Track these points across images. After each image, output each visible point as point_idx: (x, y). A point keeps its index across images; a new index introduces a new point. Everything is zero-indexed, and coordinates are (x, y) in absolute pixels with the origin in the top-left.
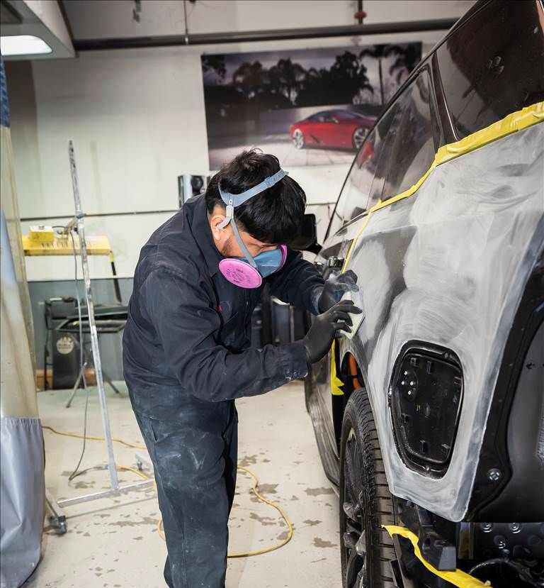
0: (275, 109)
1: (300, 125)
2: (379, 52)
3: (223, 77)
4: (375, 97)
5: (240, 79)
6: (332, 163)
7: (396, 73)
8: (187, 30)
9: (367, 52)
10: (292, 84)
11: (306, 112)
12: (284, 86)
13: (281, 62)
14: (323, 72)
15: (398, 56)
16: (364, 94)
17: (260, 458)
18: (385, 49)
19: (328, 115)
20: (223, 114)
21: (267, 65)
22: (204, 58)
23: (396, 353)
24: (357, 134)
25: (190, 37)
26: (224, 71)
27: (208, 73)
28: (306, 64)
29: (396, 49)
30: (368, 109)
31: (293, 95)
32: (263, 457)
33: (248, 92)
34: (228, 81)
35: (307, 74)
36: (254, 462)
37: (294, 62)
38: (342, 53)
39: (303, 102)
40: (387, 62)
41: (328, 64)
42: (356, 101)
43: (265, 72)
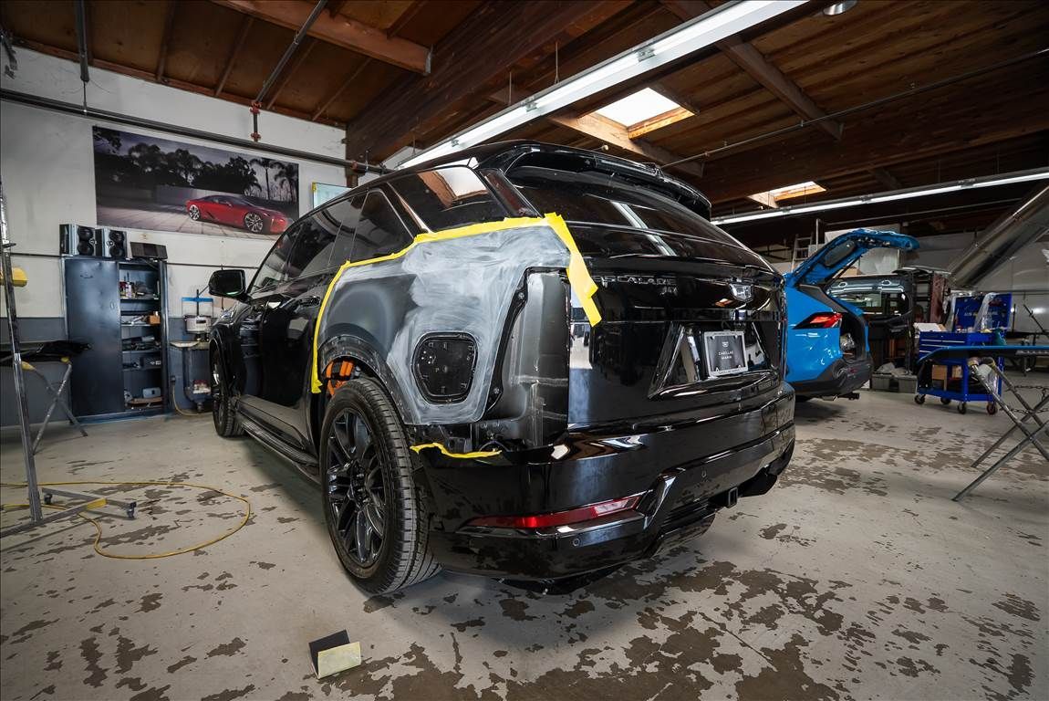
0: (171, 185)
1: (197, 202)
2: (266, 163)
3: (118, 149)
4: (262, 194)
5: (136, 155)
6: (226, 235)
7: (279, 180)
8: (85, 103)
9: (255, 161)
10: (190, 169)
11: (202, 193)
12: (181, 169)
13: (179, 151)
14: (219, 166)
15: (281, 169)
16: (254, 190)
17: (191, 475)
18: (270, 162)
19: (222, 199)
20: (116, 179)
21: (165, 150)
22: (95, 129)
23: (415, 342)
24: (247, 217)
25: (88, 109)
26: (119, 145)
27: (101, 142)
28: (203, 158)
29: (280, 164)
30: (257, 200)
31: (190, 178)
32: (195, 473)
33: (146, 166)
34: (123, 153)
35: (204, 165)
36: (187, 477)
37: (191, 153)
38: (235, 157)
39: (199, 184)
40: (273, 172)
41: (224, 162)
42: (247, 193)
43: (162, 155)
